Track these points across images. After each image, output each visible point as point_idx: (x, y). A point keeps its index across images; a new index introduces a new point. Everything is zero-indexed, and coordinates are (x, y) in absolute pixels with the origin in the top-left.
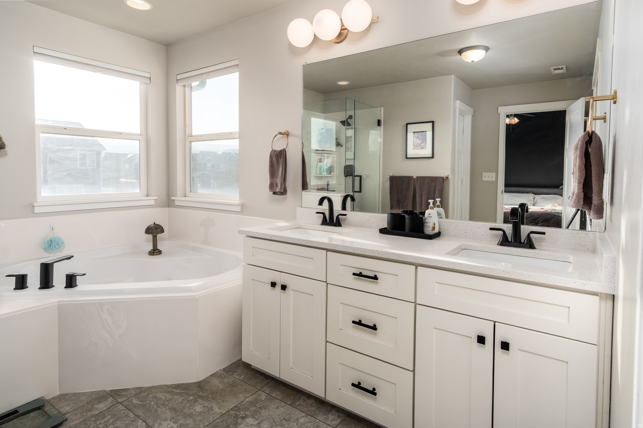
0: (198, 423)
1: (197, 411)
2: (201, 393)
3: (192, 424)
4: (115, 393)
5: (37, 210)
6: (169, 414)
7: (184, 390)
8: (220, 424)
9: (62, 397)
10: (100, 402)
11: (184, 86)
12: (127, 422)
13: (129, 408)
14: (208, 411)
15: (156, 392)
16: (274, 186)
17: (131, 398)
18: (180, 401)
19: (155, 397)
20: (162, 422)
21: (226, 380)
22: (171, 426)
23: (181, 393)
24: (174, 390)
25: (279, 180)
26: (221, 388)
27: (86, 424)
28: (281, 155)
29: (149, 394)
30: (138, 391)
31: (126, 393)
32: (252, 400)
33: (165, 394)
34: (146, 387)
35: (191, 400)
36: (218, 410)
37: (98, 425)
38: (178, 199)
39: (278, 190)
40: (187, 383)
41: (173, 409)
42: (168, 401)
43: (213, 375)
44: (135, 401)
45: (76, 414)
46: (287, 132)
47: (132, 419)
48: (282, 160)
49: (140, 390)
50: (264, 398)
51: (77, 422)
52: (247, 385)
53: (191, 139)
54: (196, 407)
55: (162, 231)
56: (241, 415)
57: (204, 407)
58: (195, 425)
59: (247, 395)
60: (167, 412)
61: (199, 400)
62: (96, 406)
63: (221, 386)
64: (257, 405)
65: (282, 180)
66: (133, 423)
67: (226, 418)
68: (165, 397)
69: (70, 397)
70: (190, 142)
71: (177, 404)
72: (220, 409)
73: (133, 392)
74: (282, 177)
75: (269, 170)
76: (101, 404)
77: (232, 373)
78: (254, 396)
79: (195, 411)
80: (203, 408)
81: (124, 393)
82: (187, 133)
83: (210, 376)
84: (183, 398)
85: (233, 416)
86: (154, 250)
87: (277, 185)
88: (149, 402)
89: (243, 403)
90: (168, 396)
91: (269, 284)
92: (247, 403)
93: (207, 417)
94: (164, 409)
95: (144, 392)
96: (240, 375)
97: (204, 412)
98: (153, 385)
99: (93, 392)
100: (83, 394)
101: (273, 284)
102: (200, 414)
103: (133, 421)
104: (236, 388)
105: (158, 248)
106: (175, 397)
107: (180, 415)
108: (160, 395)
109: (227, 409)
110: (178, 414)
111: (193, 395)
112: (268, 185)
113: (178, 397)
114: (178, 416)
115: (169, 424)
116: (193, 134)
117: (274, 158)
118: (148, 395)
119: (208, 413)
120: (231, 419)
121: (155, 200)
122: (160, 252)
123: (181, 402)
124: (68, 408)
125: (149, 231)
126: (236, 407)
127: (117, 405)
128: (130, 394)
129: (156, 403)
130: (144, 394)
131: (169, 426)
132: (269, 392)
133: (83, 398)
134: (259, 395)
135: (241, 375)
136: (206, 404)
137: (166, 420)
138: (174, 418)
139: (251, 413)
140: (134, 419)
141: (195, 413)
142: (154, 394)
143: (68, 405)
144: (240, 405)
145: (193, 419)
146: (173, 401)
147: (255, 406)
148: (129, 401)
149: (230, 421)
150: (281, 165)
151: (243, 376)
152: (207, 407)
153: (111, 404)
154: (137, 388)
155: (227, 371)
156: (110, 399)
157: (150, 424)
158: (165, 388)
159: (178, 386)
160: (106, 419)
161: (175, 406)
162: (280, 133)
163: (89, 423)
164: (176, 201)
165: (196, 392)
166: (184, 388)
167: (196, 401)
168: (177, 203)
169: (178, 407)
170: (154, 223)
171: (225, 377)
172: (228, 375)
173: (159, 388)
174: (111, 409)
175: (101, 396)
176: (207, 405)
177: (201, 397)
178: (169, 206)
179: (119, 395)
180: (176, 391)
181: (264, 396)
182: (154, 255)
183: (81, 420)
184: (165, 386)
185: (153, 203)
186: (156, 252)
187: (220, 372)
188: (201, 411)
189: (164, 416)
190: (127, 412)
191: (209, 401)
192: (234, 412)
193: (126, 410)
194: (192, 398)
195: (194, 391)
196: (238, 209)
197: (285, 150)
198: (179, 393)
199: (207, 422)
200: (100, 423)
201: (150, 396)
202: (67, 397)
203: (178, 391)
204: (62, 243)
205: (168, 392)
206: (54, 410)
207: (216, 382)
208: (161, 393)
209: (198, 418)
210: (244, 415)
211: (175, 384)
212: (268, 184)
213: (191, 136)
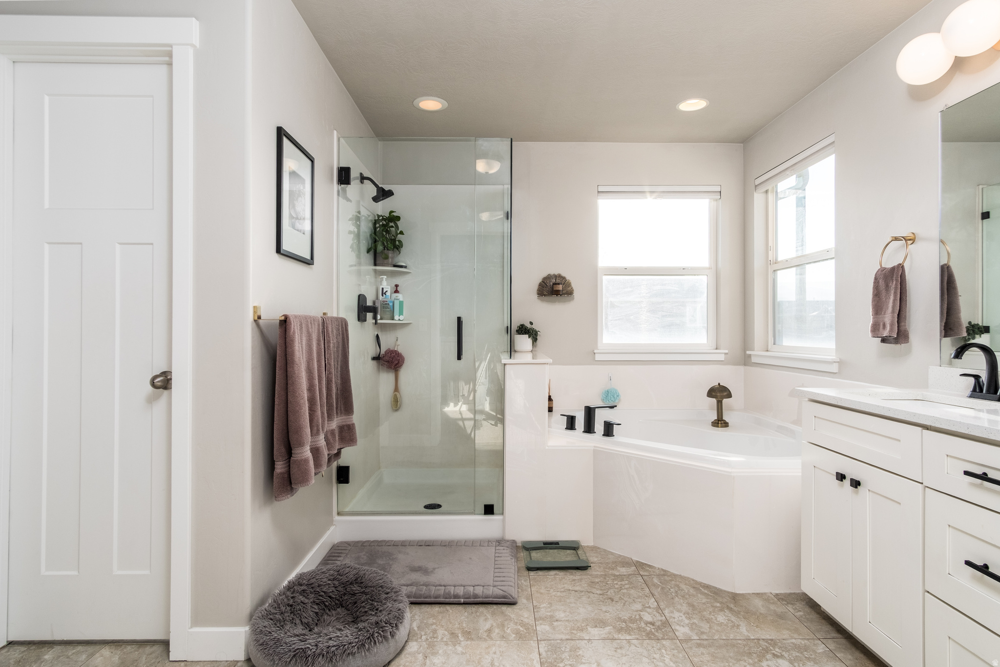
0: (714, 631)
1: (718, 620)
2: (732, 606)
3: (706, 629)
4: (640, 565)
5: (598, 357)
6: (685, 608)
7: (714, 594)
8: (741, 646)
9: (594, 549)
10: (624, 567)
11: (767, 192)
12: (640, 595)
13: (647, 583)
14: (733, 626)
15: (681, 582)
16: (879, 327)
17: (653, 576)
18: (703, 601)
19: (678, 586)
20: (675, 612)
21: (772, 607)
22: (682, 620)
23: (708, 595)
24: (701, 589)
25: (889, 317)
26: (762, 612)
27: (605, 579)
28: (893, 274)
29: (673, 580)
30: (662, 573)
31: (650, 570)
32: (801, 645)
33: (690, 588)
34: (672, 573)
35: (716, 607)
36: (745, 631)
37: (615, 584)
38: (757, 354)
39: (886, 333)
40: (719, 588)
41: (691, 605)
42: (689, 595)
43: (758, 595)
44: (656, 580)
45: (600, 567)
46: (912, 235)
47: (646, 594)
48: (894, 283)
49: (664, 573)
50: (821, 651)
51: (599, 573)
52: (803, 625)
53: (776, 267)
54: (719, 616)
55: (729, 396)
56: (774, 652)
57: (729, 620)
58: (709, 632)
59: (796, 636)
60: (684, 605)
61: (726, 610)
62: (619, 568)
63: (763, 610)
64: (805, 653)
65: (893, 317)
66: (646, 598)
67: (752, 644)
68: (689, 591)
69: (601, 552)
70: (775, 271)
71: (698, 603)
72: (749, 633)
73: (658, 572)
74: (893, 312)
75: (873, 302)
76: (624, 568)
77: (786, 603)
78: (806, 641)
79: (716, 619)
80: (727, 621)
81: (648, 569)
82: (770, 258)
83: (753, 593)
84: (708, 600)
85: (762, 647)
86: (719, 421)
87: (884, 325)
88: (669, 587)
89: (785, 641)
90: (692, 591)
91: (834, 475)
92: (791, 644)
93: (727, 631)
94: (681, 600)
95: (669, 576)
96: (797, 611)
97: (725, 625)
98: (680, 574)
99: (621, 556)
100: (612, 554)
101: (841, 477)
102: (721, 624)
103: (647, 597)
104: (784, 621)
105: (723, 419)
106: (699, 595)
107: (697, 614)
108: (683, 586)
109: (757, 636)
110: (695, 612)
111: (721, 603)
112: (870, 327)
113: (704, 597)
114: (694, 613)
115: (681, 617)
116: (779, 259)
117: (882, 283)
118: (671, 581)
119: (731, 629)
120: (758, 649)
121: (726, 354)
122: (726, 425)
123: (703, 603)
124: (596, 559)
125: (712, 393)
126: (772, 640)
127: (638, 576)
128: (654, 572)
129: (676, 592)
130: (666, 578)
131: (680, 618)
132: (834, 648)
133: (610, 556)
134: (814, 644)
135: (800, 611)
136: (733, 618)
137: (679, 611)
138: (688, 614)
139: (790, 656)
140: (648, 595)
141: (715, 621)
142: (678, 583)
143: (597, 557)
144: (778, 641)
145: (710, 625)
146: (695, 598)
147: (801, 653)
148: (650, 578)
149: (755, 650)
150: (892, 292)
151: (801, 613)
152: (732, 622)
153: (632, 573)
154: (662, 570)
155: (780, 599)
156: (634, 568)
157: (661, 607)
158: (692, 582)
159: (707, 587)
160: (623, 583)
161: (695, 604)
162: (896, 239)
163: (607, 578)
164: (752, 358)
165: (726, 602)
166: (715, 593)
167: (722, 610)
168: (754, 360)
169: (698, 606)
170: (719, 384)
171: (773, 603)
172: (779, 603)
173: (686, 580)
174: (630, 577)
175: (626, 562)
176: (733, 620)
177: (731, 609)
178: (745, 364)
179: (643, 568)
180: (703, 590)
181: (823, 649)
182: (718, 427)
183: (602, 573)
184: (693, 580)
185: (722, 357)
186: (721, 423)
187: (770, 595)
188: (723, 623)
189: (679, 607)
190: (644, 585)
191: (738, 617)
192: (766, 644)
193: (643, 584)
194: (718, 605)
195: (725, 600)
196: (834, 368)
197: (903, 266)
198: (706, 593)
199: (725, 637)
200: (617, 584)
201: (673, 582)
202: (599, 550)
203: (706, 592)
204: (618, 396)
205: (694, 587)
206: (584, 555)
207: (758, 603)
208: (686, 584)
209: (716, 627)
210: (780, 655)
211: (706, 584)
212: (870, 324)
213: (775, 263)
